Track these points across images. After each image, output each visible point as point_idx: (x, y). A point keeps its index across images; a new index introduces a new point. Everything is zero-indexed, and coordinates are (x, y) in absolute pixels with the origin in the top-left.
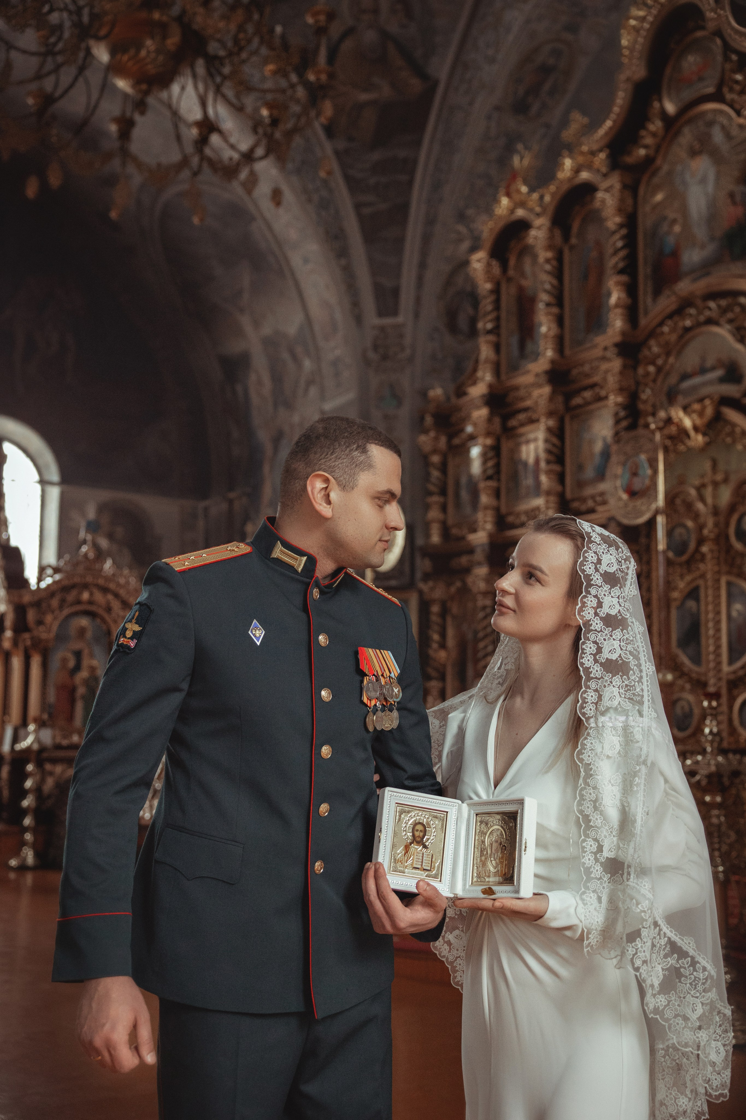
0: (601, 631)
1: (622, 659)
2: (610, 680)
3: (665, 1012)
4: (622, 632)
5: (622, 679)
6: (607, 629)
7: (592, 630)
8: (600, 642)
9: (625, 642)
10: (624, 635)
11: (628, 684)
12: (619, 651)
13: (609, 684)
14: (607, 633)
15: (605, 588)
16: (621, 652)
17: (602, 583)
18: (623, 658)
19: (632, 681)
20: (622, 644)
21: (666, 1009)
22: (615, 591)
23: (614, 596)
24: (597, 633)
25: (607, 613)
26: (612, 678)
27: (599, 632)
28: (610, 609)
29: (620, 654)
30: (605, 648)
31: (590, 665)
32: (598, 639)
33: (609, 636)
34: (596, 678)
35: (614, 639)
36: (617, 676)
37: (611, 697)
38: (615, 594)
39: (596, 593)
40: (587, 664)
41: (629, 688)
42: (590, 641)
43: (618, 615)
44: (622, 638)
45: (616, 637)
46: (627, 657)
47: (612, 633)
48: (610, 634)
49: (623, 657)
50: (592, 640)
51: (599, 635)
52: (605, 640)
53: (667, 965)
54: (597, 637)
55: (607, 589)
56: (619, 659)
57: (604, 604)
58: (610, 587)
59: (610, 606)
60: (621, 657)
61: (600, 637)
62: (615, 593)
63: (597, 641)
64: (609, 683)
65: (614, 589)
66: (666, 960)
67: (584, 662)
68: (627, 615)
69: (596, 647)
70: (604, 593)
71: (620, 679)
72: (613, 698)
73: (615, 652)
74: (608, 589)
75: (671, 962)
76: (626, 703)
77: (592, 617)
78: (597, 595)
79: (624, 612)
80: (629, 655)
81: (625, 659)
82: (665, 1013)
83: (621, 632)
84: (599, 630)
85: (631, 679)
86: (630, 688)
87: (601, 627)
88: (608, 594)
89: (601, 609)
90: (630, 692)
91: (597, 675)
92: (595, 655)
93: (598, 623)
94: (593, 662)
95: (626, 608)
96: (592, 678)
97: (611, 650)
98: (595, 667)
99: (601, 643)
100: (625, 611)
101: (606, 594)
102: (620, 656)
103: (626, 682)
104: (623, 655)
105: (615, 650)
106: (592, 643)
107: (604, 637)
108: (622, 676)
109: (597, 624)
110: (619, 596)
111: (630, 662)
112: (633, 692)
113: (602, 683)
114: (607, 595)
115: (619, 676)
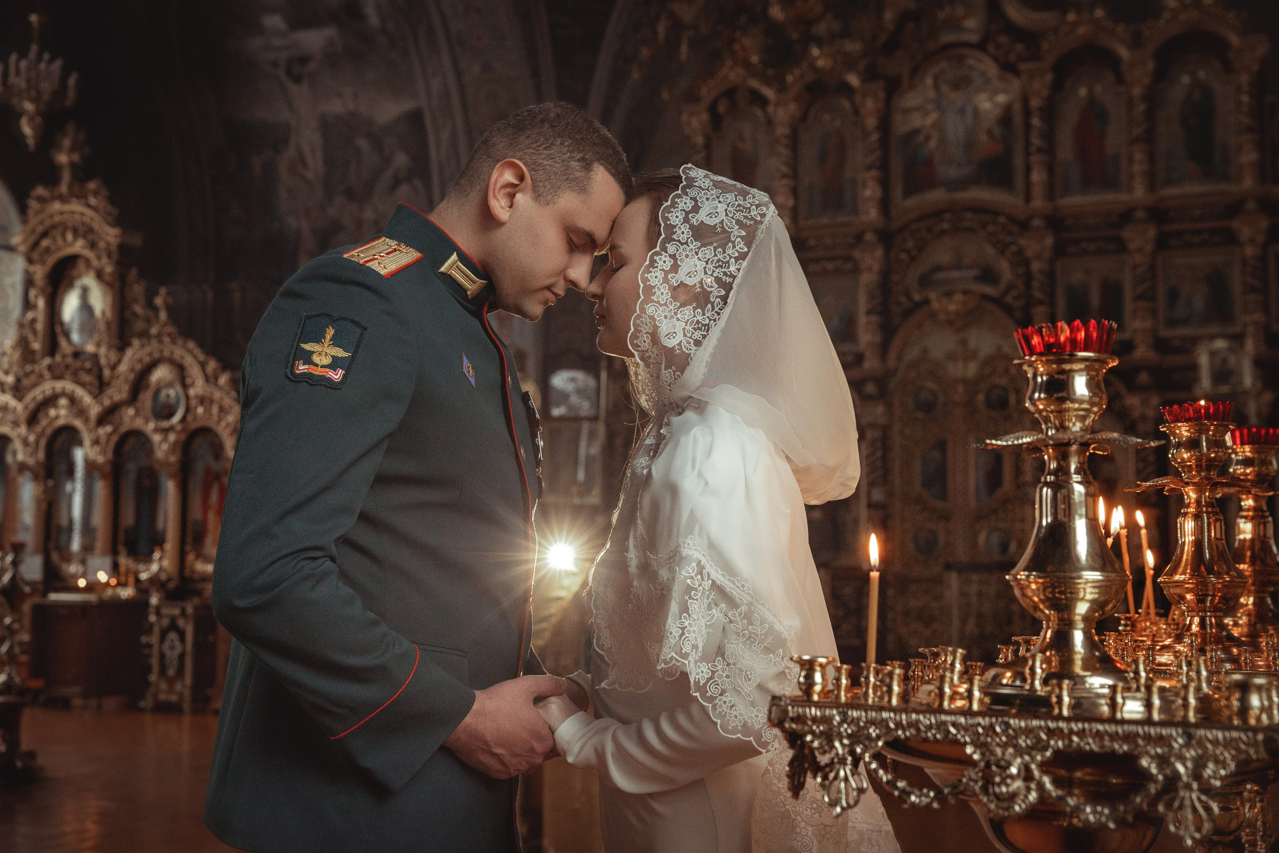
1: (681, 349)
4: (694, 311)
6: (673, 303)
7: (653, 301)
8: (658, 319)
9: (692, 326)
10: (695, 316)
12: (680, 337)
14: (672, 308)
15: (691, 247)
16: (683, 338)
17: (688, 238)
20: (688, 327)
22: (706, 251)
23: (701, 258)
24: (658, 306)
25: (682, 282)
27: (661, 305)
28: (688, 276)
29: (681, 342)
32: (657, 313)
33: (673, 314)
35: (678, 319)
38: (704, 256)
39: (675, 252)
43: (697, 286)
44: (691, 320)
45: (683, 316)
46: (689, 348)
47: (678, 311)
48: (675, 310)
49: (683, 346)
50: (648, 314)
51: (661, 309)
52: (666, 317)
54: (656, 311)
55: (694, 248)
56: (677, 347)
57: (682, 268)
58: (699, 245)
59: (690, 273)
60: (681, 346)
61: (660, 312)
62: (705, 254)
63: (655, 316)
65: (705, 249)
69: (650, 324)
70: (686, 253)
73: (674, 337)
74: (696, 247)
77: (658, 283)
78: (675, 254)
79: (709, 282)
80: (692, 345)
81: (684, 350)
83: (692, 311)
84: (663, 303)
87: (666, 299)
88: (692, 255)
89: (674, 275)
93: (664, 293)
95: (716, 277)
97: (670, 333)
99: (659, 320)
101: (689, 255)
102: (680, 344)
104: (684, 343)
105: (674, 335)
107: (666, 314)
109: (662, 294)
110: (709, 259)
114: (689, 257)
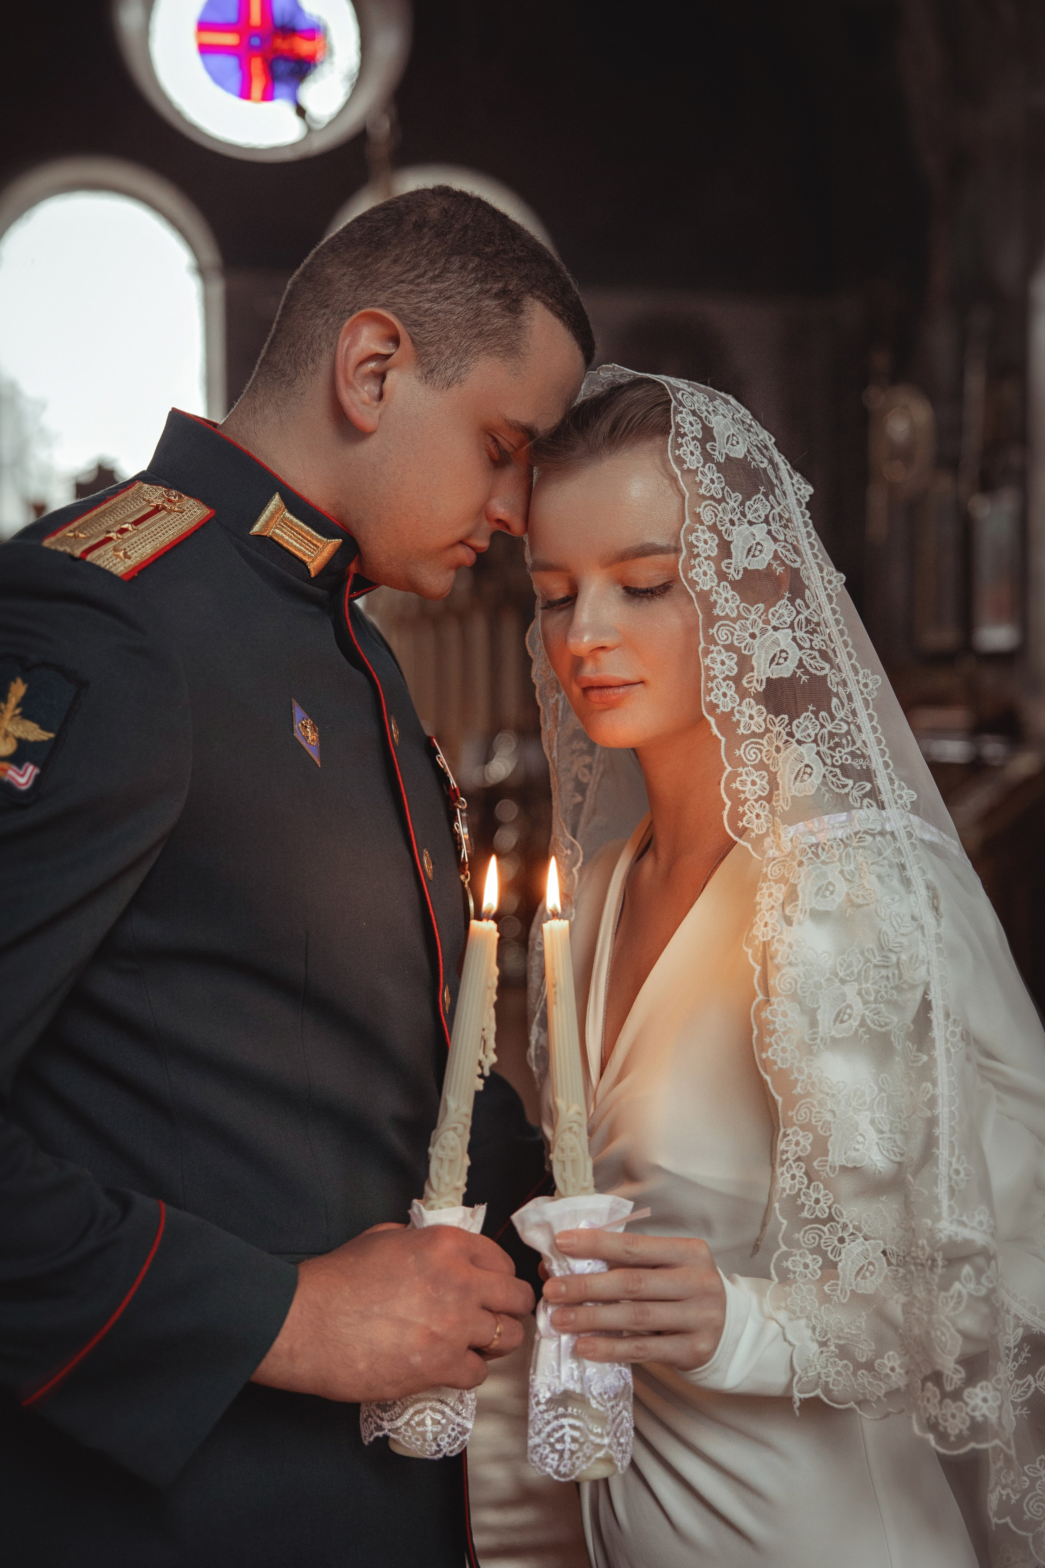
0: (740, 617)
1: (806, 672)
2: (787, 729)
3: (1025, 1505)
4: (793, 605)
5: (817, 719)
6: (752, 609)
7: (720, 618)
8: (743, 645)
9: (804, 630)
10: (798, 613)
11: (834, 731)
12: (795, 655)
13: (787, 741)
14: (755, 617)
15: (732, 503)
16: (799, 654)
17: (723, 489)
18: (810, 669)
19: (842, 723)
20: (799, 634)
21: (1027, 1500)
22: (755, 506)
23: (754, 520)
24: (731, 624)
25: (745, 569)
26: (790, 723)
27: (734, 620)
28: (750, 557)
29: (801, 660)
30: (759, 656)
31: (731, 705)
32: (735, 637)
33: (761, 625)
34: (754, 734)
35: (775, 629)
36: (805, 714)
37: (799, 771)
38: (756, 515)
39: (713, 521)
40: (724, 705)
41: (837, 740)
42: (718, 645)
43: (775, 565)
44: (797, 620)
45: (781, 621)
46: (817, 664)
47: (767, 616)
48: (763, 617)
49: (808, 667)
50: (722, 643)
51: (737, 627)
52: (753, 636)
53: (1026, 1392)
54: (732, 634)
55: (736, 505)
56: (799, 672)
57: (736, 546)
58: (740, 497)
59: (749, 550)
60: (804, 667)
61: (740, 633)
62: (756, 510)
63: (736, 643)
64: (786, 738)
65: (752, 502)
66: (1021, 1382)
67: (715, 701)
68: (795, 561)
69: (736, 660)
70: (730, 516)
71: (814, 720)
72: (804, 773)
73: (786, 659)
74: (738, 503)
75: (1033, 1386)
76: (839, 779)
77: (714, 584)
78: (715, 524)
79: (787, 553)
80: (821, 661)
81: (814, 671)
82: (1026, 1509)
83: (790, 607)
84: (734, 615)
85: (839, 717)
86: (840, 739)
87: (738, 607)
88: (739, 519)
89: (729, 561)
90: (843, 751)
91: (753, 728)
92: (737, 679)
93: (729, 598)
94: (736, 696)
95: (791, 544)
96: (745, 737)
97: (775, 655)
98: (744, 708)
99: (745, 647)
100: (789, 550)
101: (735, 519)
102: (801, 665)
103: (830, 727)
104: (807, 661)
105: (784, 655)
106: (723, 651)
107: (751, 631)
108: (816, 714)
109: (727, 600)
110: (767, 516)
111: (826, 675)
112: (850, 749)
113: (770, 743)
114: (737, 523)
115: (809, 713)
